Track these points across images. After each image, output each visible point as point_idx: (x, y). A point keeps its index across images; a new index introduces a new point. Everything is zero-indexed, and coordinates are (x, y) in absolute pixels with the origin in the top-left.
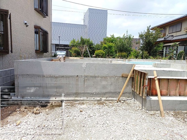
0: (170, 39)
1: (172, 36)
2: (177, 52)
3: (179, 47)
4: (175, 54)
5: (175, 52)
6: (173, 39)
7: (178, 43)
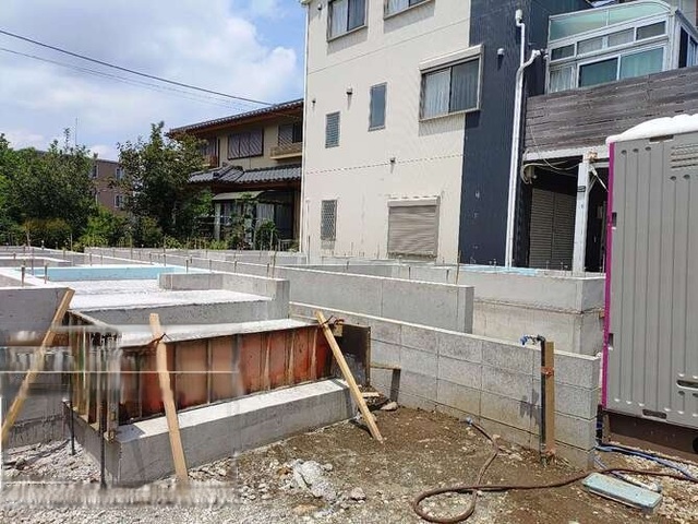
0: (233, 177)
1: (240, 168)
2: (254, 222)
3: (260, 207)
4: (248, 231)
5: (248, 223)
6: (242, 179)
7: (255, 194)
